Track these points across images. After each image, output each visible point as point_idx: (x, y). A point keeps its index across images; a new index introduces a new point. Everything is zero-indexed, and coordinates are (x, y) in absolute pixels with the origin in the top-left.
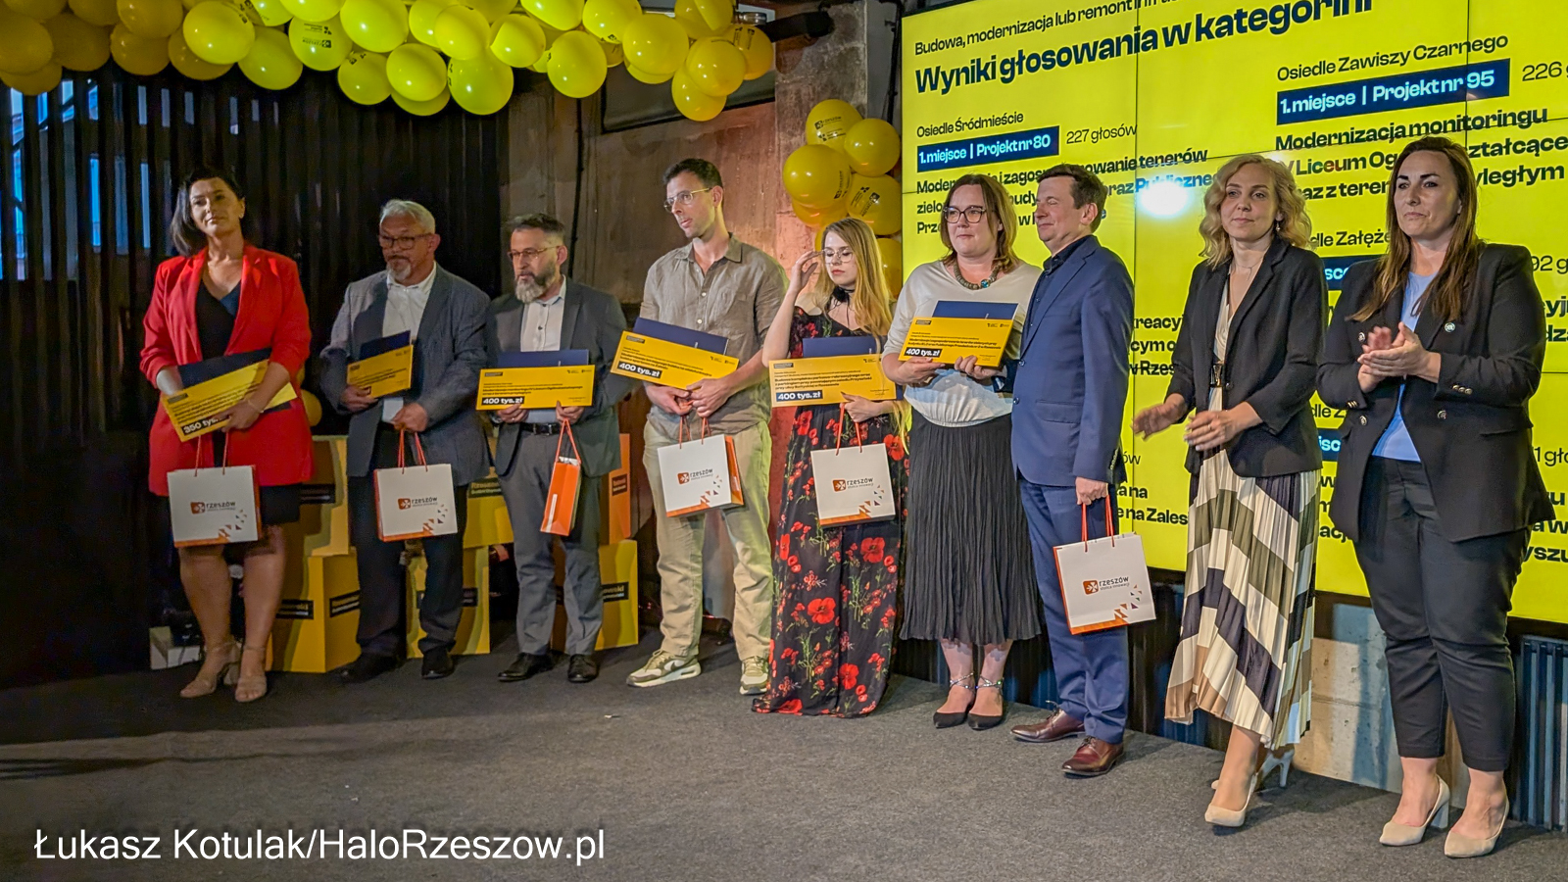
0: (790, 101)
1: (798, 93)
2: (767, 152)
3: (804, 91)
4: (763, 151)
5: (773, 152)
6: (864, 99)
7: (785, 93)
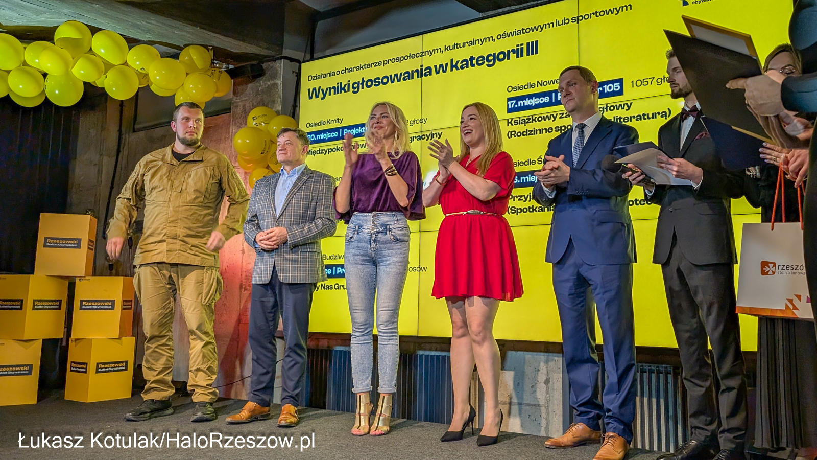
0: (239, 110)
1: (244, 106)
2: (225, 139)
3: (247, 105)
4: (223, 138)
5: (228, 138)
6: (279, 108)
7: (237, 106)
